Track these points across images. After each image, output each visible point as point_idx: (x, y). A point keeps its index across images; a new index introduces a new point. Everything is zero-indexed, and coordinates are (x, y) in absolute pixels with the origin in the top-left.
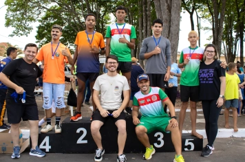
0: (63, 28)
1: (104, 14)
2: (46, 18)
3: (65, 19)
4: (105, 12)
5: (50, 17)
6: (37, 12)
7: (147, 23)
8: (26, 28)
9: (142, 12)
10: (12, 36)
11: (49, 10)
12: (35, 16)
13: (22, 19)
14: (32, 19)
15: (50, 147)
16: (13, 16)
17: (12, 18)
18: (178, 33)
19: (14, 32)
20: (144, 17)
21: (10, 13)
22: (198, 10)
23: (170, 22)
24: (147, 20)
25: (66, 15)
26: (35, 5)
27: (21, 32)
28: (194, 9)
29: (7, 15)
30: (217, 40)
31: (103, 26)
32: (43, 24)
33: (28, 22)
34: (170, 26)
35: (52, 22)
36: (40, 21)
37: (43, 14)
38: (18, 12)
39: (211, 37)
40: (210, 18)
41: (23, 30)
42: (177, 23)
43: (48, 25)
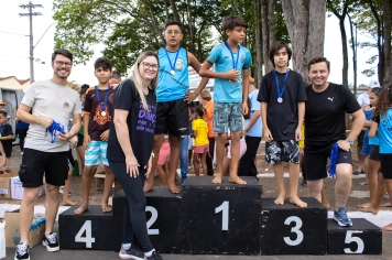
1: (202, 29)
2: (113, 38)
3: (143, 38)
4: (203, 25)
5: (120, 35)
6: (100, 30)
7: (268, 34)
8: (85, 53)
9: (260, 18)
11: (119, 25)
12: (98, 36)
13: (78, 40)
14: (92, 39)
15: (93, 240)
16: (66, 36)
17: (63, 39)
20: (264, 25)
21: (62, 31)
22: (351, 14)
23: (307, 27)
24: (268, 29)
25: (144, 31)
26: (97, 18)
27: (76, 59)
28: (345, 12)
29: (56, 35)
31: (200, 46)
32: (111, 47)
33: (86, 44)
34: (308, 34)
35: (123, 43)
36: (107, 43)
37: (110, 32)
38: (73, 30)
39: (373, 58)
40: (372, 27)
41: (80, 56)
42: (319, 27)
43: (118, 49)
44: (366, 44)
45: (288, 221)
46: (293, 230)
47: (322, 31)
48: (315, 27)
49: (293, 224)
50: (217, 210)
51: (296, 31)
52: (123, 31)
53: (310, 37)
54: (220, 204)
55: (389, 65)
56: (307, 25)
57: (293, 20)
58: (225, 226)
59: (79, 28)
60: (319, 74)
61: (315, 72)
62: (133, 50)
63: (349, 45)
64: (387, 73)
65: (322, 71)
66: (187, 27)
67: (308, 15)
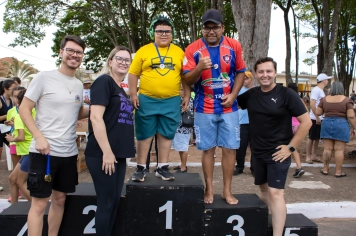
0: (93, 34)
1: (154, 14)
2: (66, 21)
3: (96, 22)
4: (155, 11)
5: (72, 18)
6: (52, 11)
8: (36, 35)
10: (14, 45)
11: (71, 8)
12: (50, 17)
13: (29, 21)
14: (44, 21)
16: (16, 16)
17: (14, 19)
18: (267, 38)
19: (17, 41)
21: (12, 11)
22: (295, 7)
23: (254, 20)
25: (96, 15)
27: (27, 40)
28: (289, 5)
29: (6, 15)
30: (327, 52)
32: (63, 29)
33: (38, 26)
34: (254, 27)
35: (76, 26)
36: (58, 25)
37: (62, 14)
38: (23, 11)
39: (314, 48)
40: (313, 19)
41: (30, 38)
42: (265, 21)
43: (70, 31)
44: (307, 35)
45: (230, 220)
46: (235, 228)
47: (267, 25)
48: (261, 21)
49: (235, 222)
50: (161, 209)
51: (243, 24)
52: (75, 13)
53: (256, 30)
54: (164, 203)
55: (327, 58)
56: (254, 19)
57: (240, 13)
58: (169, 225)
59: (30, 9)
60: (266, 74)
61: (262, 72)
62: (85, 32)
63: (292, 35)
64: (325, 65)
65: (268, 71)
66: (139, 11)
67: (254, 9)
